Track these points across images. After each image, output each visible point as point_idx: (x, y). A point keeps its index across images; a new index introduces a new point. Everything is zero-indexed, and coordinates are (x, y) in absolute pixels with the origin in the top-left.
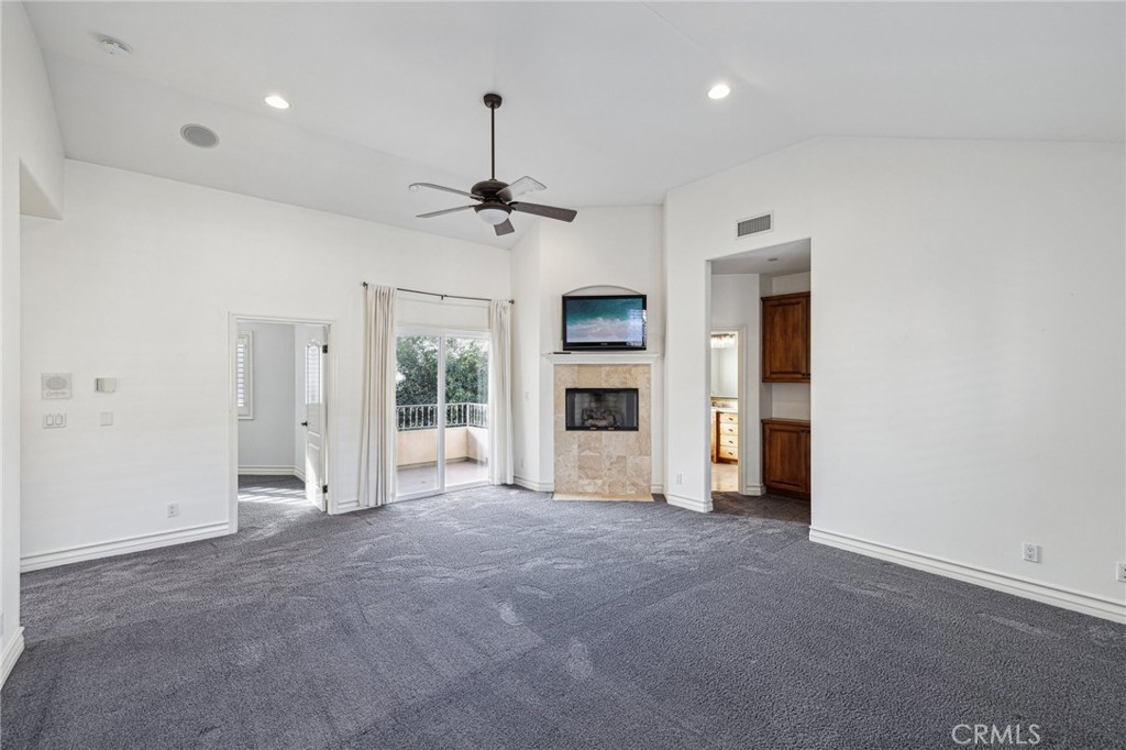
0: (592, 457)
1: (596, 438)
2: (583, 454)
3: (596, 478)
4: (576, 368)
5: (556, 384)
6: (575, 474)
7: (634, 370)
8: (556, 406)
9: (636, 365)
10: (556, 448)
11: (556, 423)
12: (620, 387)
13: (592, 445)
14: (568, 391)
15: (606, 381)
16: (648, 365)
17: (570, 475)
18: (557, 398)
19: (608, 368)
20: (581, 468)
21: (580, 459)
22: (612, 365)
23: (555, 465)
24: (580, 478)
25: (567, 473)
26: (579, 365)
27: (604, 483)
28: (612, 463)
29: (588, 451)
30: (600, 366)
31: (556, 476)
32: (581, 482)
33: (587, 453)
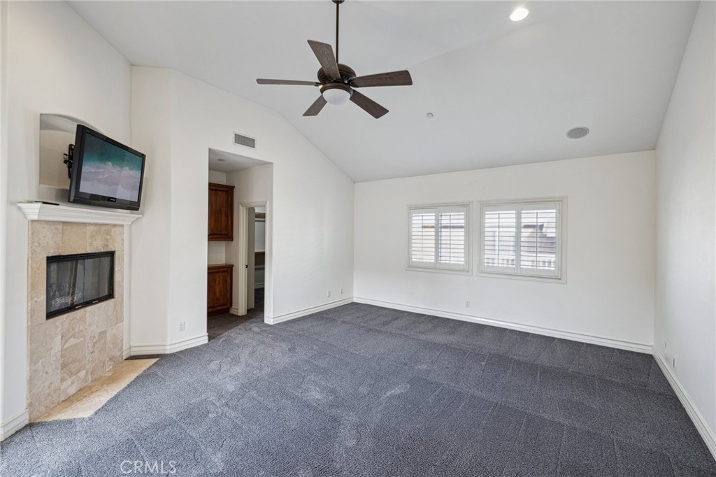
7: (113, 230)
9: (115, 226)
12: (102, 250)
16: (123, 226)
19: (92, 228)
26: (64, 223)
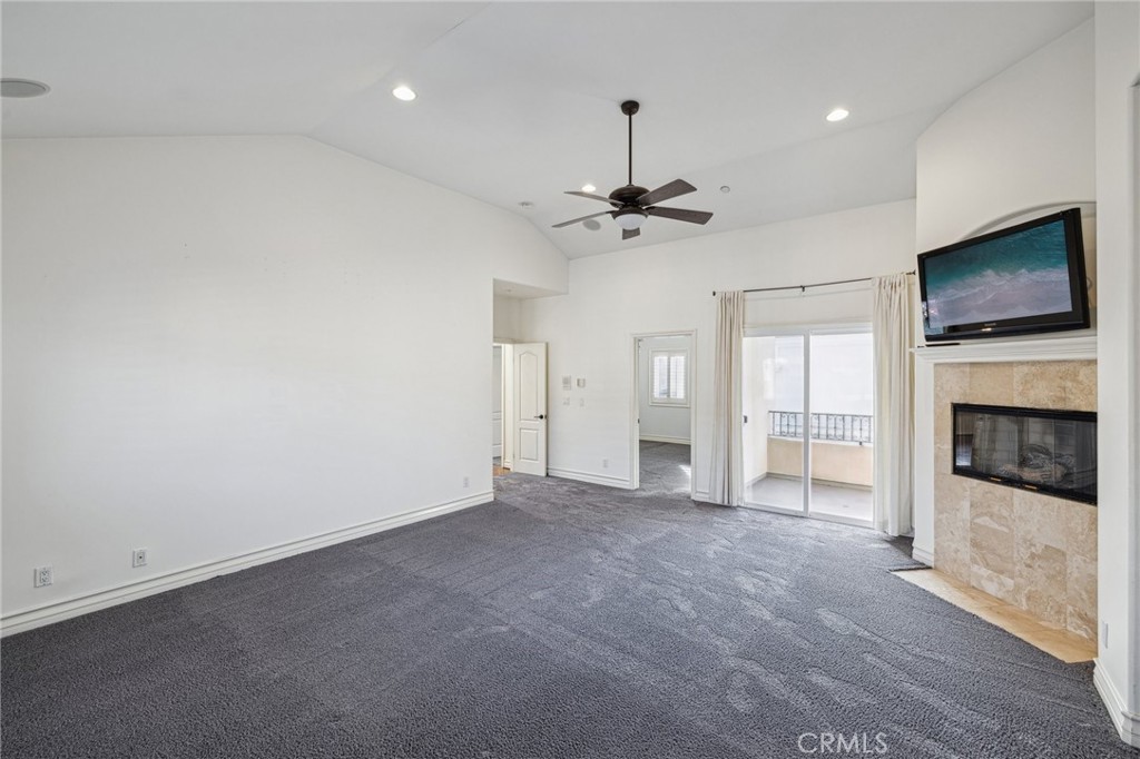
0: (995, 532)
1: (1003, 499)
2: (977, 521)
3: (1002, 572)
4: (967, 369)
5: (937, 396)
6: (966, 552)
8: (937, 432)
10: (937, 501)
11: (937, 458)
13: (995, 509)
14: (958, 409)
15: (1021, 394)
17: (957, 551)
18: (938, 418)
20: (975, 544)
21: (974, 528)
22: (1034, 363)
23: (936, 527)
24: (974, 561)
25: (954, 546)
27: (1018, 589)
28: (1033, 556)
29: (987, 518)
30: (1010, 364)
31: (937, 544)
32: (975, 568)
33: (984, 521)
